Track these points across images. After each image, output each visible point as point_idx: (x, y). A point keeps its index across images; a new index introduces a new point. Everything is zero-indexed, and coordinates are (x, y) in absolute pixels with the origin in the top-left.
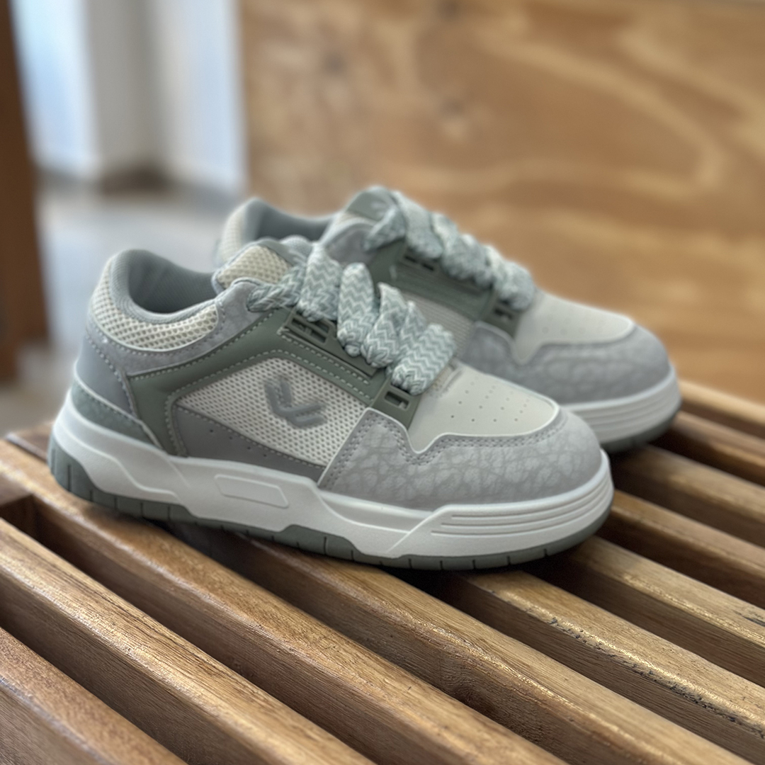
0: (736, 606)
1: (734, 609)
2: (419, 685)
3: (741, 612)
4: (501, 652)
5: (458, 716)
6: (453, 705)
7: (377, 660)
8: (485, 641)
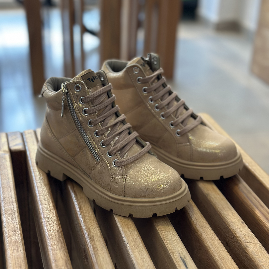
0: (181, 252)
1: (180, 252)
2: (62, 245)
3: (181, 254)
4: (95, 242)
5: (62, 258)
6: (64, 254)
7: (59, 233)
8: (94, 238)
